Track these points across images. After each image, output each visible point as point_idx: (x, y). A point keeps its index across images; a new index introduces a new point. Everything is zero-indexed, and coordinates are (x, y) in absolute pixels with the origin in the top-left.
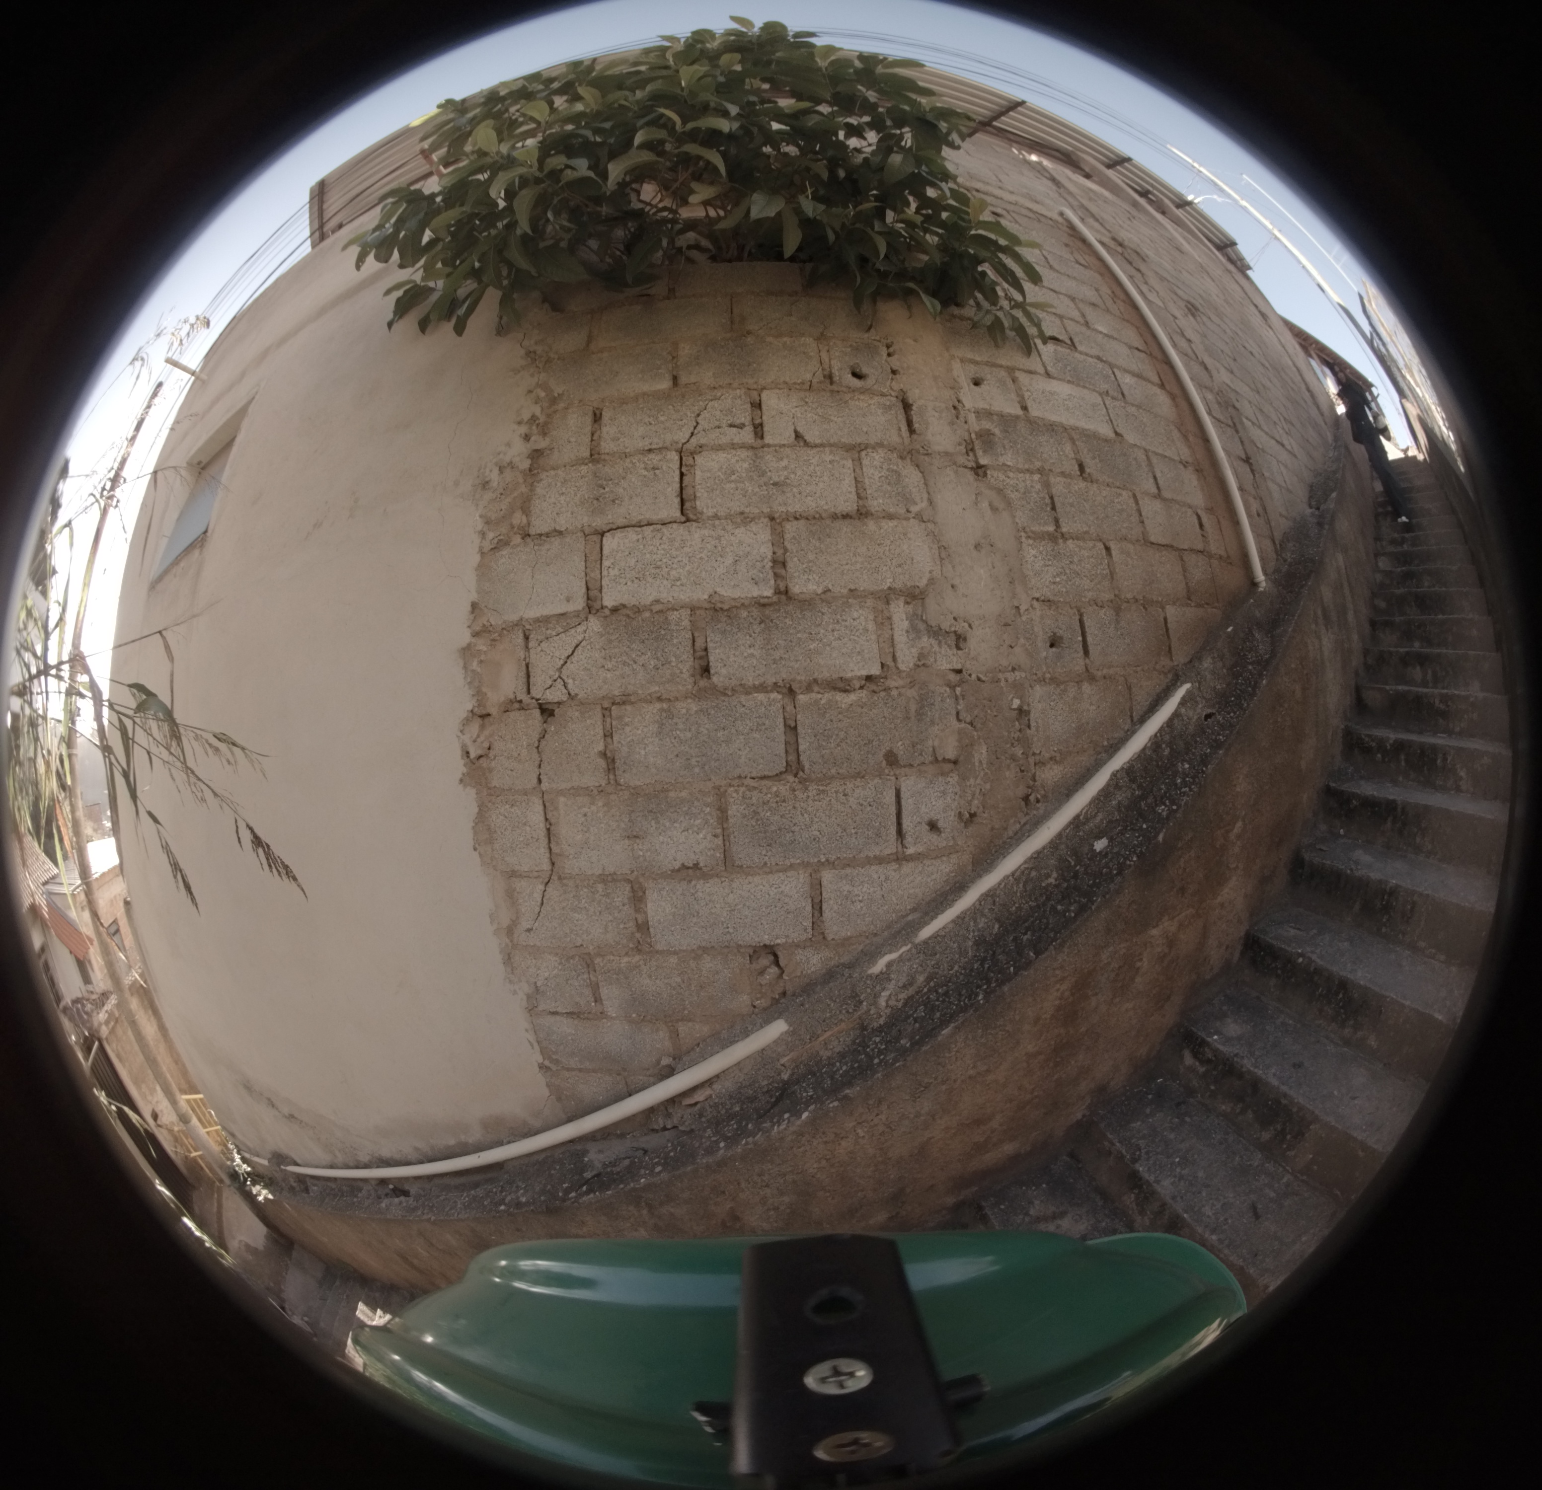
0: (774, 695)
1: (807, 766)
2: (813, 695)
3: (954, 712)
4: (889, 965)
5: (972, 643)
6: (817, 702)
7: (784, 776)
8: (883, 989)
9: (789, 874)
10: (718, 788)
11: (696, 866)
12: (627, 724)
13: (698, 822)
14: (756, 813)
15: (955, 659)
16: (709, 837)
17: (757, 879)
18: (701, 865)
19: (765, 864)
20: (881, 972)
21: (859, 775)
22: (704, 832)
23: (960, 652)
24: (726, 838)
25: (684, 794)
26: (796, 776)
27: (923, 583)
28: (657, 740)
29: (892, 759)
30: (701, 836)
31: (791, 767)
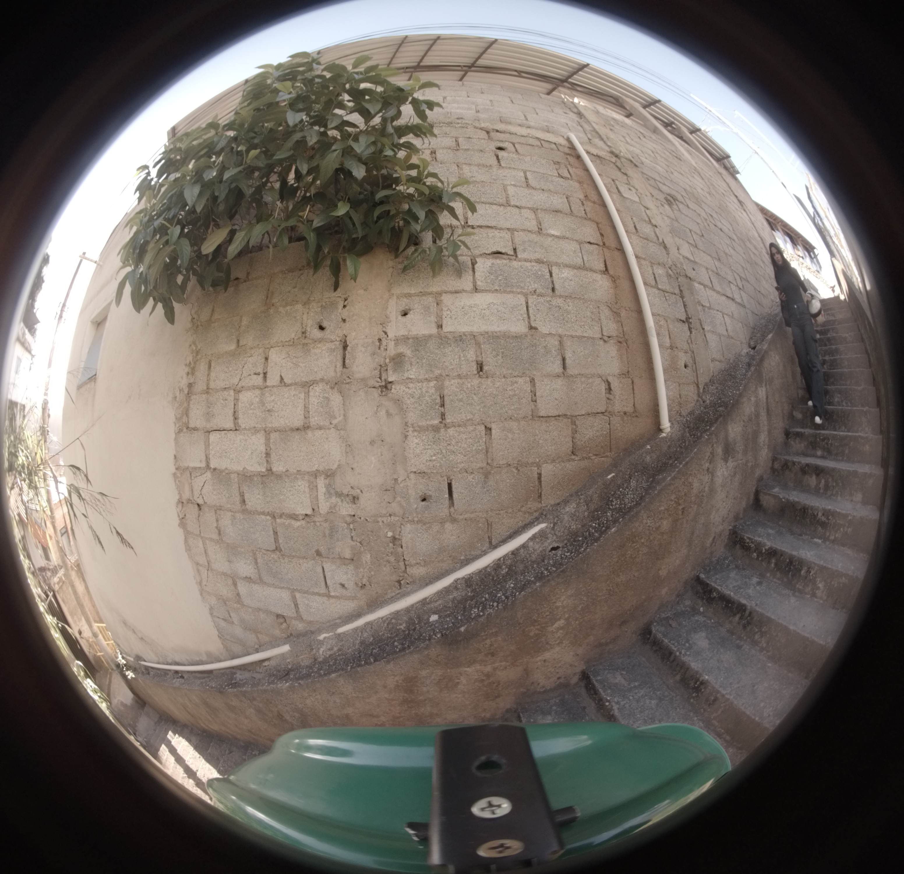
0: (268, 517)
1: (283, 549)
2: (282, 520)
3: (350, 536)
5: (362, 501)
6: (284, 523)
7: (275, 552)
8: (321, 647)
9: (283, 590)
10: (253, 551)
11: (250, 578)
12: (222, 518)
13: (249, 562)
14: (267, 564)
15: (350, 510)
17: (272, 589)
18: (252, 578)
19: (274, 584)
20: (322, 640)
21: (304, 558)
23: (354, 506)
24: (259, 571)
26: (279, 552)
27: (334, 467)
28: (232, 527)
29: (319, 553)
30: (252, 568)
31: (278, 549)
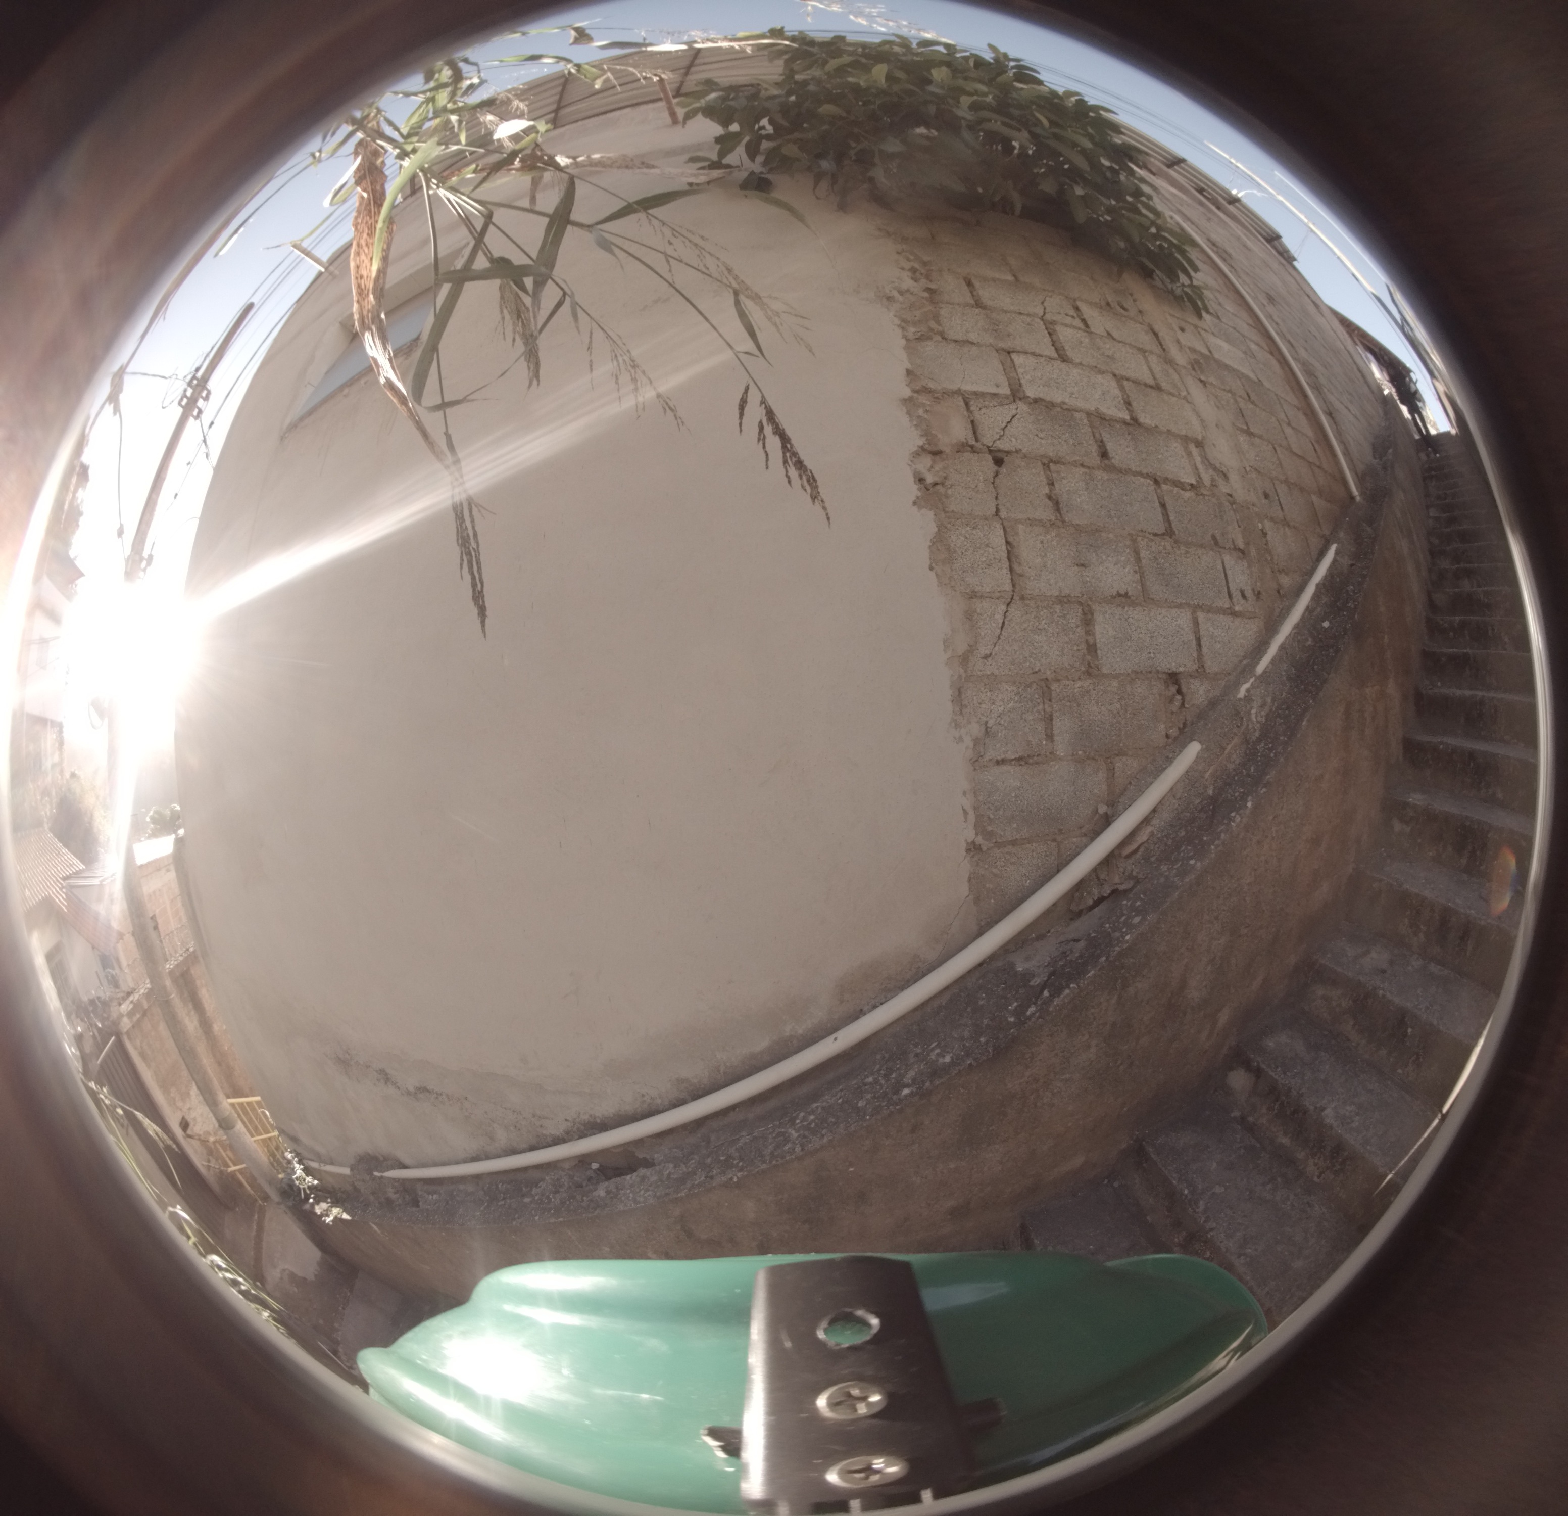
0: (1148, 481)
1: (1177, 532)
2: (1167, 487)
4: (1248, 691)
6: (1170, 492)
7: (1165, 537)
8: (1252, 708)
9: (1182, 610)
10: (1130, 535)
11: (1126, 595)
12: (1063, 478)
13: (1123, 559)
14: (1157, 559)
15: (1227, 488)
16: (1132, 573)
17: (1164, 611)
18: (1130, 594)
19: (1166, 600)
20: (1245, 697)
21: (1203, 546)
22: (1128, 567)
23: (1228, 484)
24: (1142, 576)
25: (1111, 535)
26: (1171, 537)
28: (1086, 493)
29: (1215, 541)
30: (1127, 570)
31: (1169, 532)
